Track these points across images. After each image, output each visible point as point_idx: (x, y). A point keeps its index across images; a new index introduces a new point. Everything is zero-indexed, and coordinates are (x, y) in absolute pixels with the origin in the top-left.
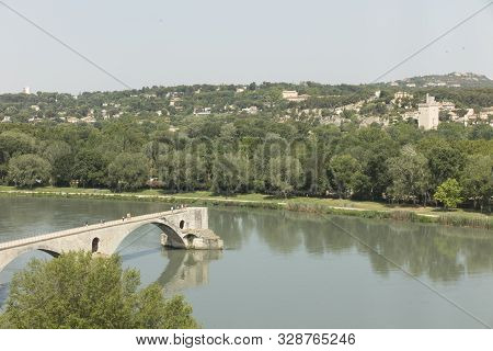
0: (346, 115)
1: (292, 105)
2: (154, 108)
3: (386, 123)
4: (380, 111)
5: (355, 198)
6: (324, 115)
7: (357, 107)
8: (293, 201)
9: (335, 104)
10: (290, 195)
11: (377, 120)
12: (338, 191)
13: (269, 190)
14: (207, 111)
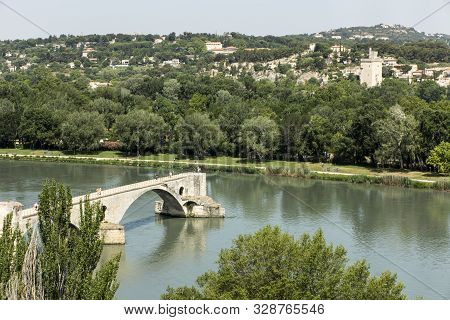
0: (281, 69)
1: (219, 58)
2: (65, 58)
3: (326, 79)
4: (318, 66)
5: (338, 161)
6: (257, 69)
7: (292, 61)
8: (275, 165)
9: (266, 58)
10: (267, 158)
11: (316, 75)
12: (317, 156)
13: (241, 152)
14: (124, 64)
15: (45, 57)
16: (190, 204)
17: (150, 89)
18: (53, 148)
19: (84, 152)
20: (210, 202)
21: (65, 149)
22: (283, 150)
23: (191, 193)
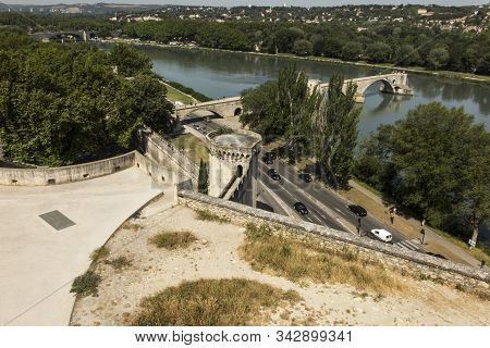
0: (456, 24)
1: (424, 17)
2: (348, 15)
3: (480, 30)
4: (477, 23)
5: (478, 73)
6: (443, 24)
7: (463, 20)
9: (449, 18)
10: (439, 69)
11: (475, 28)
13: (426, 65)
14: (376, 19)
15: (339, 15)
16: (397, 88)
17: (386, 32)
18: (335, 57)
19: (351, 60)
20: (407, 87)
21: (343, 59)
22: (449, 65)
23: (398, 83)
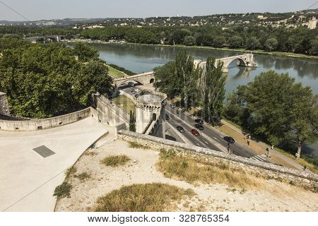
0: (281, 23)
1: (262, 20)
2: (216, 20)
3: (296, 27)
4: (294, 22)
5: (296, 52)
6: (273, 24)
7: (285, 21)
8: (274, 53)
9: (277, 20)
10: (272, 51)
11: (293, 25)
12: (289, 50)
13: (265, 48)
14: (233, 22)
15: (211, 21)
16: (247, 63)
17: (239, 30)
18: (210, 46)
19: (219, 47)
20: (254, 62)
21: (214, 46)
22: (278, 48)
23: (248, 60)
